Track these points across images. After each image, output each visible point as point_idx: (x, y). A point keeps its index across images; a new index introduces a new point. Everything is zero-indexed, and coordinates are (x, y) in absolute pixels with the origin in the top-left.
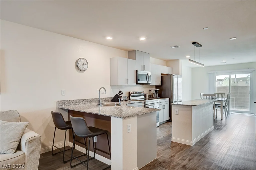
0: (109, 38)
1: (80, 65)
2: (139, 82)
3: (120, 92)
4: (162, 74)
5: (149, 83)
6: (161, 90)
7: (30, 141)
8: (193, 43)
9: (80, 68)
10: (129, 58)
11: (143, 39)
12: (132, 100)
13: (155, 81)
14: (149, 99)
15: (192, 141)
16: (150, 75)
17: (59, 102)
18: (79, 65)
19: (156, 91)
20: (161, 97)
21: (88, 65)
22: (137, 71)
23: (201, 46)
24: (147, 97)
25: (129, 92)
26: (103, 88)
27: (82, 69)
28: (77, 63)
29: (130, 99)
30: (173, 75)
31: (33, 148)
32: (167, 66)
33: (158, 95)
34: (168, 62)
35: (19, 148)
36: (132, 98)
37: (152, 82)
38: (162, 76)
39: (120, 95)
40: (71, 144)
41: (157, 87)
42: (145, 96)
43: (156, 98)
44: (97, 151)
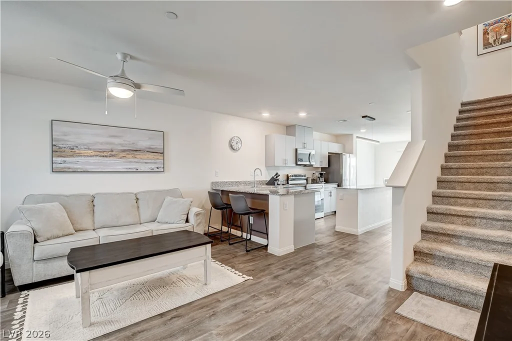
0: (266, 115)
1: (234, 144)
2: (299, 163)
3: (277, 174)
4: (329, 153)
5: (312, 164)
6: (328, 174)
7: (197, 215)
8: (363, 117)
9: (233, 147)
10: (287, 134)
11: (303, 115)
12: (291, 184)
13: (319, 162)
14: (311, 184)
15: (357, 229)
16: (314, 155)
17: (213, 183)
18: (232, 144)
19: (321, 174)
20: (326, 181)
21: (241, 143)
22: (296, 150)
23: (374, 119)
24: (310, 181)
25: (288, 175)
26: (258, 169)
27: (235, 148)
28: (230, 141)
29: (288, 183)
30: (344, 154)
31: (199, 221)
32: (337, 142)
33: (323, 179)
34: (338, 138)
35: (187, 221)
36: (290, 182)
37: (316, 163)
38: (329, 156)
39: (277, 177)
40: (225, 229)
41: (323, 169)
42: (307, 180)
43: (321, 182)
44: (253, 232)
